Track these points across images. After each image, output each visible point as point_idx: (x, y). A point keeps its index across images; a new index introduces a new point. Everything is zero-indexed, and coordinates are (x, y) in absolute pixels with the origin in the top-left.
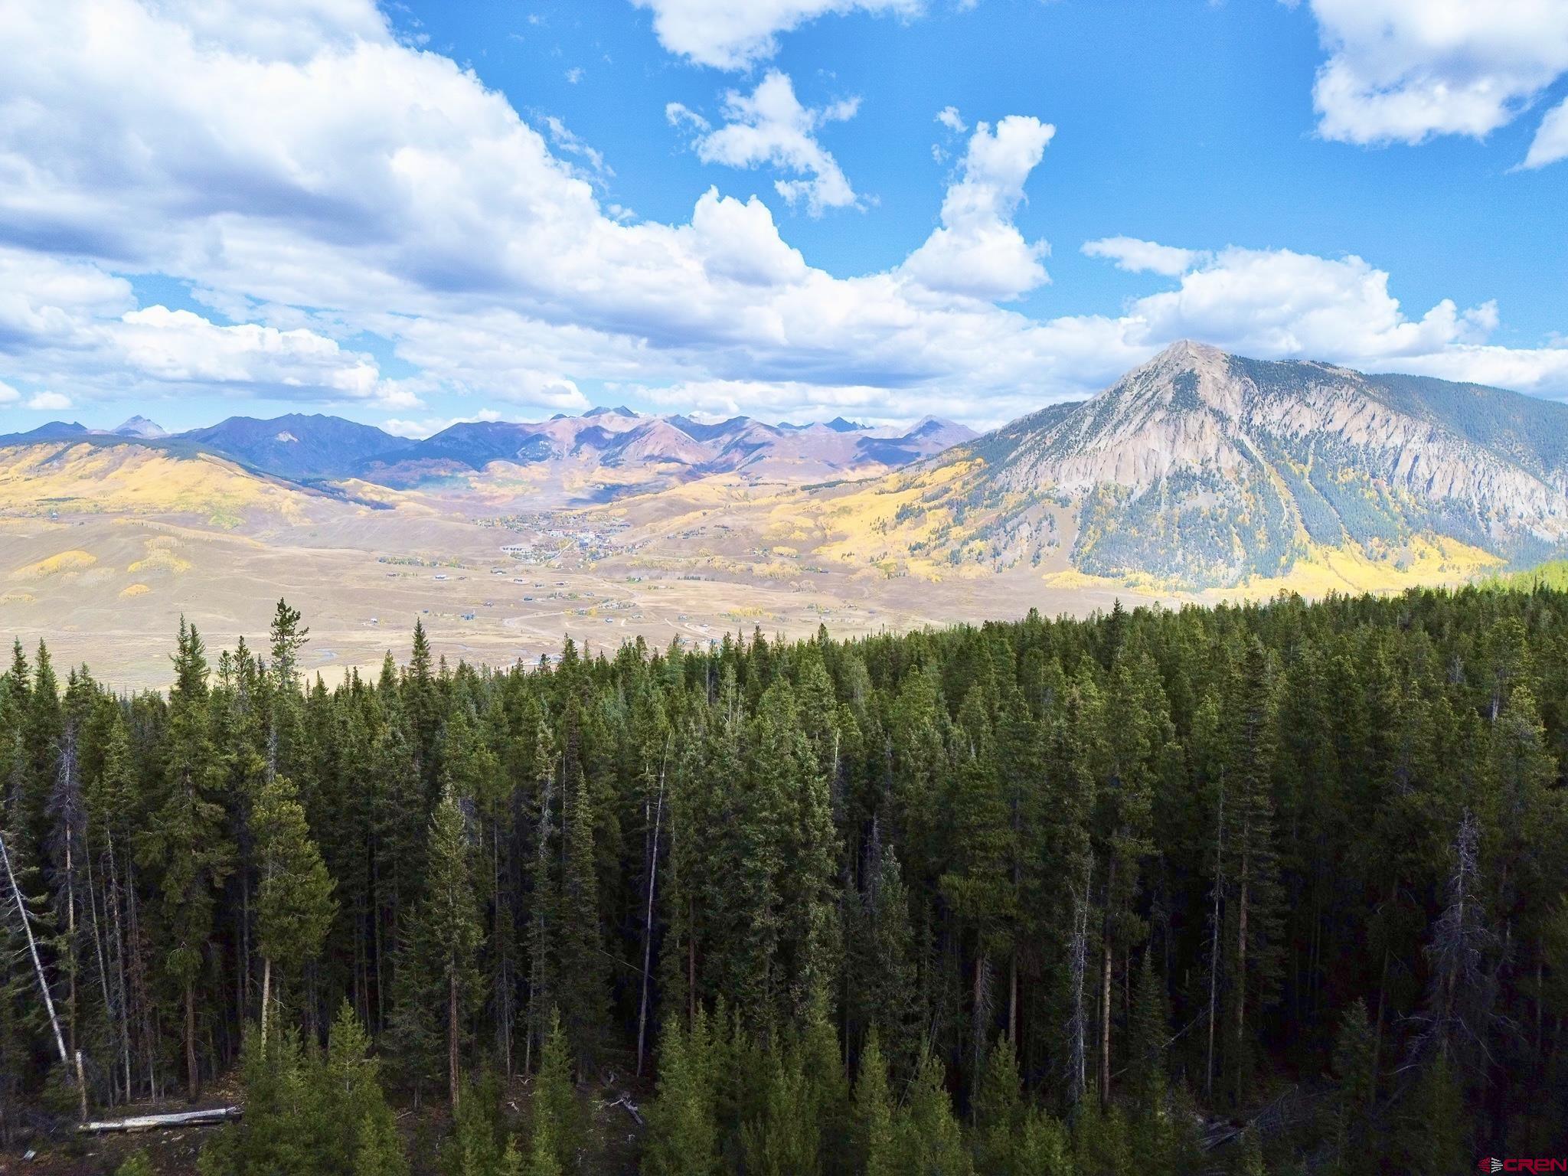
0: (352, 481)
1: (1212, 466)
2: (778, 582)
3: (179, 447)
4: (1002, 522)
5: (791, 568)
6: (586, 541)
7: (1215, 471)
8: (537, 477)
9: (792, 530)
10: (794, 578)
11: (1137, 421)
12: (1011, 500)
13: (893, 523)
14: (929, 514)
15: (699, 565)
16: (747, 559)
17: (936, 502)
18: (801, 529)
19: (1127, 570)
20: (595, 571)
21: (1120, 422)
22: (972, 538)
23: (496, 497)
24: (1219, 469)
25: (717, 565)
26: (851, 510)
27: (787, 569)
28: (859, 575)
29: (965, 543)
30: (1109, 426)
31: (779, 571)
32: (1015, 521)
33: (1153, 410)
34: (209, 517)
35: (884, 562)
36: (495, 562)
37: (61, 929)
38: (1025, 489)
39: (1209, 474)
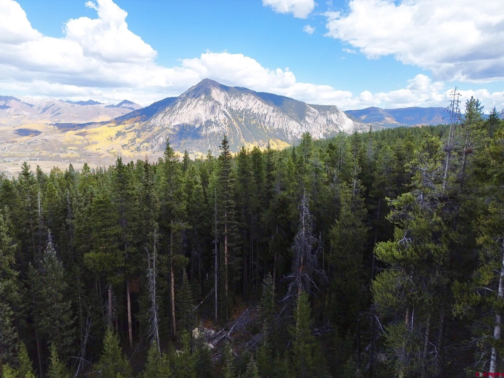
1: (217, 119)
4: (153, 136)
5: (76, 154)
7: (218, 120)
9: (75, 140)
10: (77, 158)
11: (194, 103)
12: (156, 129)
13: (115, 138)
14: (128, 134)
15: (36, 155)
16: (56, 152)
18: (79, 140)
19: (195, 151)
21: (189, 104)
22: (144, 142)
24: (219, 120)
25: (44, 154)
26: (98, 133)
27: (74, 155)
28: (103, 156)
29: (141, 144)
30: (186, 105)
31: (71, 156)
32: (158, 136)
33: (199, 101)
38: (160, 125)
39: (216, 121)
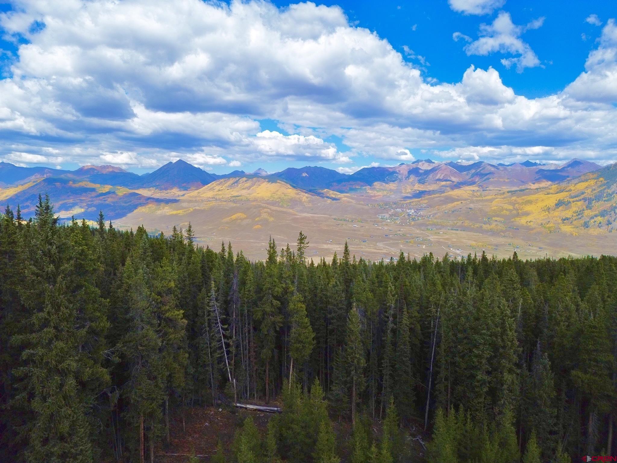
0: (326, 190)
2: (494, 233)
3: (272, 178)
4: (613, 208)
5: (501, 227)
6: (411, 213)
8: (392, 188)
9: (503, 209)
10: (503, 232)
13: (554, 208)
14: (573, 204)
16: (480, 222)
17: (577, 199)
20: (413, 226)
22: (596, 216)
23: (376, 196)
25: (466, 224)
26: (532, 202)
27: (499, 227)
28: (535, 231)
29: (592, 218)
31: (495, 228)
34: (280, 203)
35: (548, 226)
36: (375, 221)
37: (231, 337)
